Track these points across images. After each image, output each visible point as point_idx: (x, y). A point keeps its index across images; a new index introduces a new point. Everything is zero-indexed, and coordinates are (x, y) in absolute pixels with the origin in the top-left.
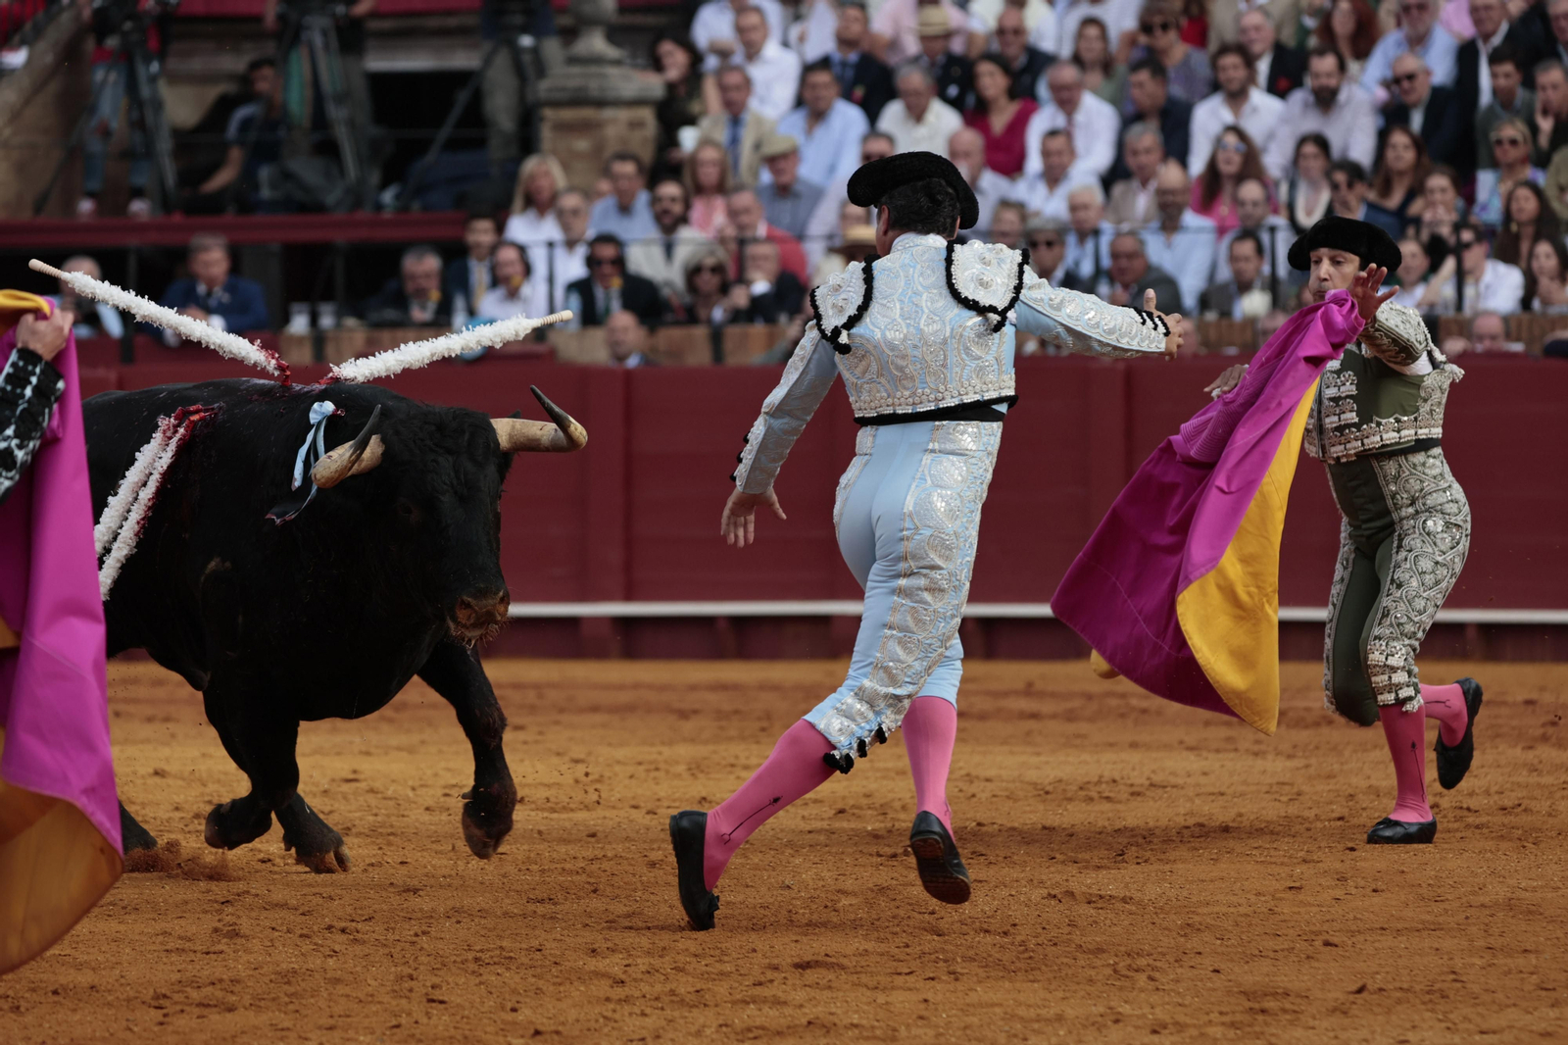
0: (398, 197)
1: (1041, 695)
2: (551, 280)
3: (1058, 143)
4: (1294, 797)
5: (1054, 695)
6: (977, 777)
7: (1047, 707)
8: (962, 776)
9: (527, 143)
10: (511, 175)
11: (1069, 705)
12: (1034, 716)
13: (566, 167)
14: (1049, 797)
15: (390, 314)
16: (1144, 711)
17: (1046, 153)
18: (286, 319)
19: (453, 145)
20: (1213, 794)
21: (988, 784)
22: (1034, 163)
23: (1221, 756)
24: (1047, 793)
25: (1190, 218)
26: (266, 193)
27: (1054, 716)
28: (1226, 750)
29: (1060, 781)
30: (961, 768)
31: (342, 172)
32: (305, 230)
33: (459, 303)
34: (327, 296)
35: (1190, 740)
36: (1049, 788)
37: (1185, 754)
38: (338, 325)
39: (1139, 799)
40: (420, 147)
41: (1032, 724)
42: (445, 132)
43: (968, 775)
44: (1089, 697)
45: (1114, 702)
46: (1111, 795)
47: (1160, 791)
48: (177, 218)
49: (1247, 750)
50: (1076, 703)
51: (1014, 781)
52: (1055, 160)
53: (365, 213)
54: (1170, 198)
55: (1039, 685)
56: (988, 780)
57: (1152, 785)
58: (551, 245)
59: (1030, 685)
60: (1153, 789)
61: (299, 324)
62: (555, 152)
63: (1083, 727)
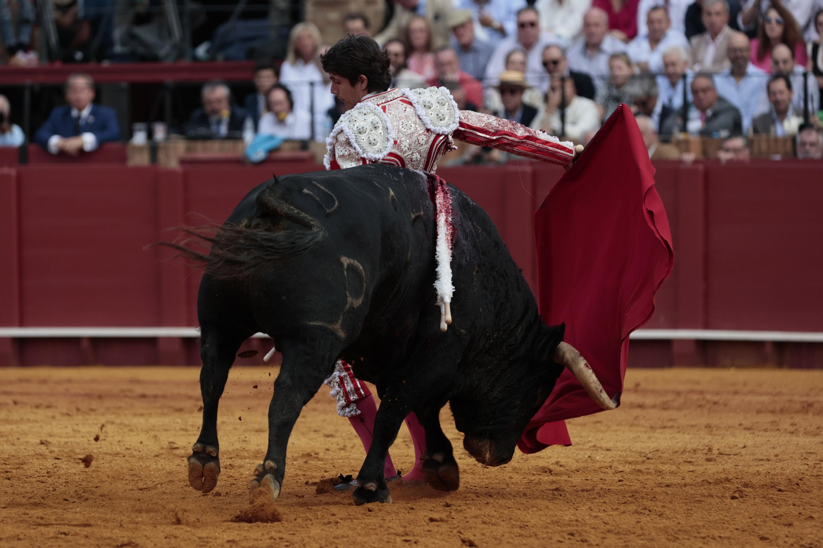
0: (208, 51)
1: (645, 392)
2: (312, 110)
3: (658, 15)
4: (818, 462)
5: (653, 392)
6: (601, 448)
7: (649, 400)
8: (590, 447)
9: (296, 16)
10: (285, 37)
11: (665, 399)
12: (640, 406)
13: (322, 30)
14: (650, 461)
15: (202, 131)
16: (715, 403)
17: (650, 22)
18: (130, 135)
19: (246, 16)
20: (762, 460)
21: (608, 452)
22: (643, 29)
23: (768, 434)
24: (648, 458)
25: (751, 69)
26: (118, 49)
27: (654, 407)
28: (771, 430)
29: (657, 450)
30: (589, 442)
31: (170, 34)
32: (145, 74)
33: (249, 124)
34: (160, 118)
35: (747, 423)
36: (649, 456)
37: (744, 432)
38: (167, 139)
39: (712, 463)
40: (224, 17)
41: (638, 412)
42: (240, 7)
43: (594, 446)
44: (678, 393)
45: (695, 397)
46: (693, 460)
47: (726, 457)
48: (58, 65)
49: (786, 430)
50: (669, 397)
51: (625, 450)
52: (657, 26)
53: (186, 62)
54: (739, 54)
55: (643, 385)
56: (608, 450)
57: (721, 454)
58: (312, 84)
59: (637, 385)
60: (721, 456)
61: (140, 138)
62: (315, 22)
63: (673, 414)
